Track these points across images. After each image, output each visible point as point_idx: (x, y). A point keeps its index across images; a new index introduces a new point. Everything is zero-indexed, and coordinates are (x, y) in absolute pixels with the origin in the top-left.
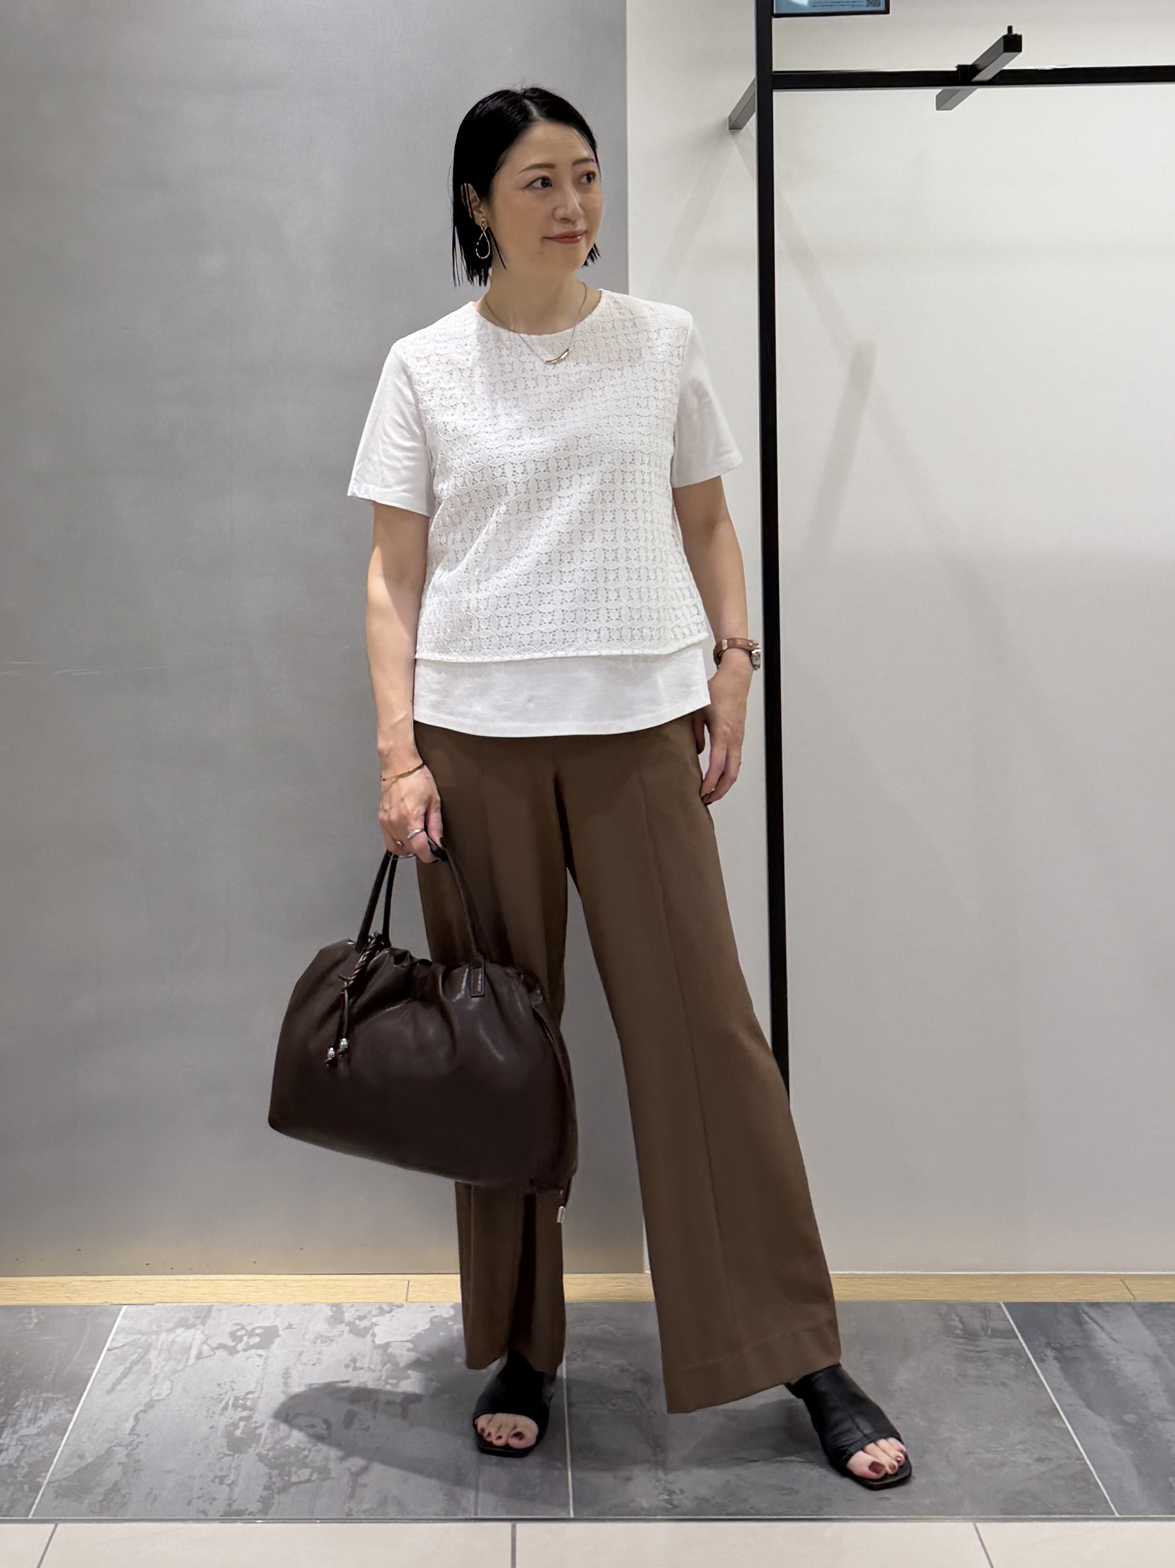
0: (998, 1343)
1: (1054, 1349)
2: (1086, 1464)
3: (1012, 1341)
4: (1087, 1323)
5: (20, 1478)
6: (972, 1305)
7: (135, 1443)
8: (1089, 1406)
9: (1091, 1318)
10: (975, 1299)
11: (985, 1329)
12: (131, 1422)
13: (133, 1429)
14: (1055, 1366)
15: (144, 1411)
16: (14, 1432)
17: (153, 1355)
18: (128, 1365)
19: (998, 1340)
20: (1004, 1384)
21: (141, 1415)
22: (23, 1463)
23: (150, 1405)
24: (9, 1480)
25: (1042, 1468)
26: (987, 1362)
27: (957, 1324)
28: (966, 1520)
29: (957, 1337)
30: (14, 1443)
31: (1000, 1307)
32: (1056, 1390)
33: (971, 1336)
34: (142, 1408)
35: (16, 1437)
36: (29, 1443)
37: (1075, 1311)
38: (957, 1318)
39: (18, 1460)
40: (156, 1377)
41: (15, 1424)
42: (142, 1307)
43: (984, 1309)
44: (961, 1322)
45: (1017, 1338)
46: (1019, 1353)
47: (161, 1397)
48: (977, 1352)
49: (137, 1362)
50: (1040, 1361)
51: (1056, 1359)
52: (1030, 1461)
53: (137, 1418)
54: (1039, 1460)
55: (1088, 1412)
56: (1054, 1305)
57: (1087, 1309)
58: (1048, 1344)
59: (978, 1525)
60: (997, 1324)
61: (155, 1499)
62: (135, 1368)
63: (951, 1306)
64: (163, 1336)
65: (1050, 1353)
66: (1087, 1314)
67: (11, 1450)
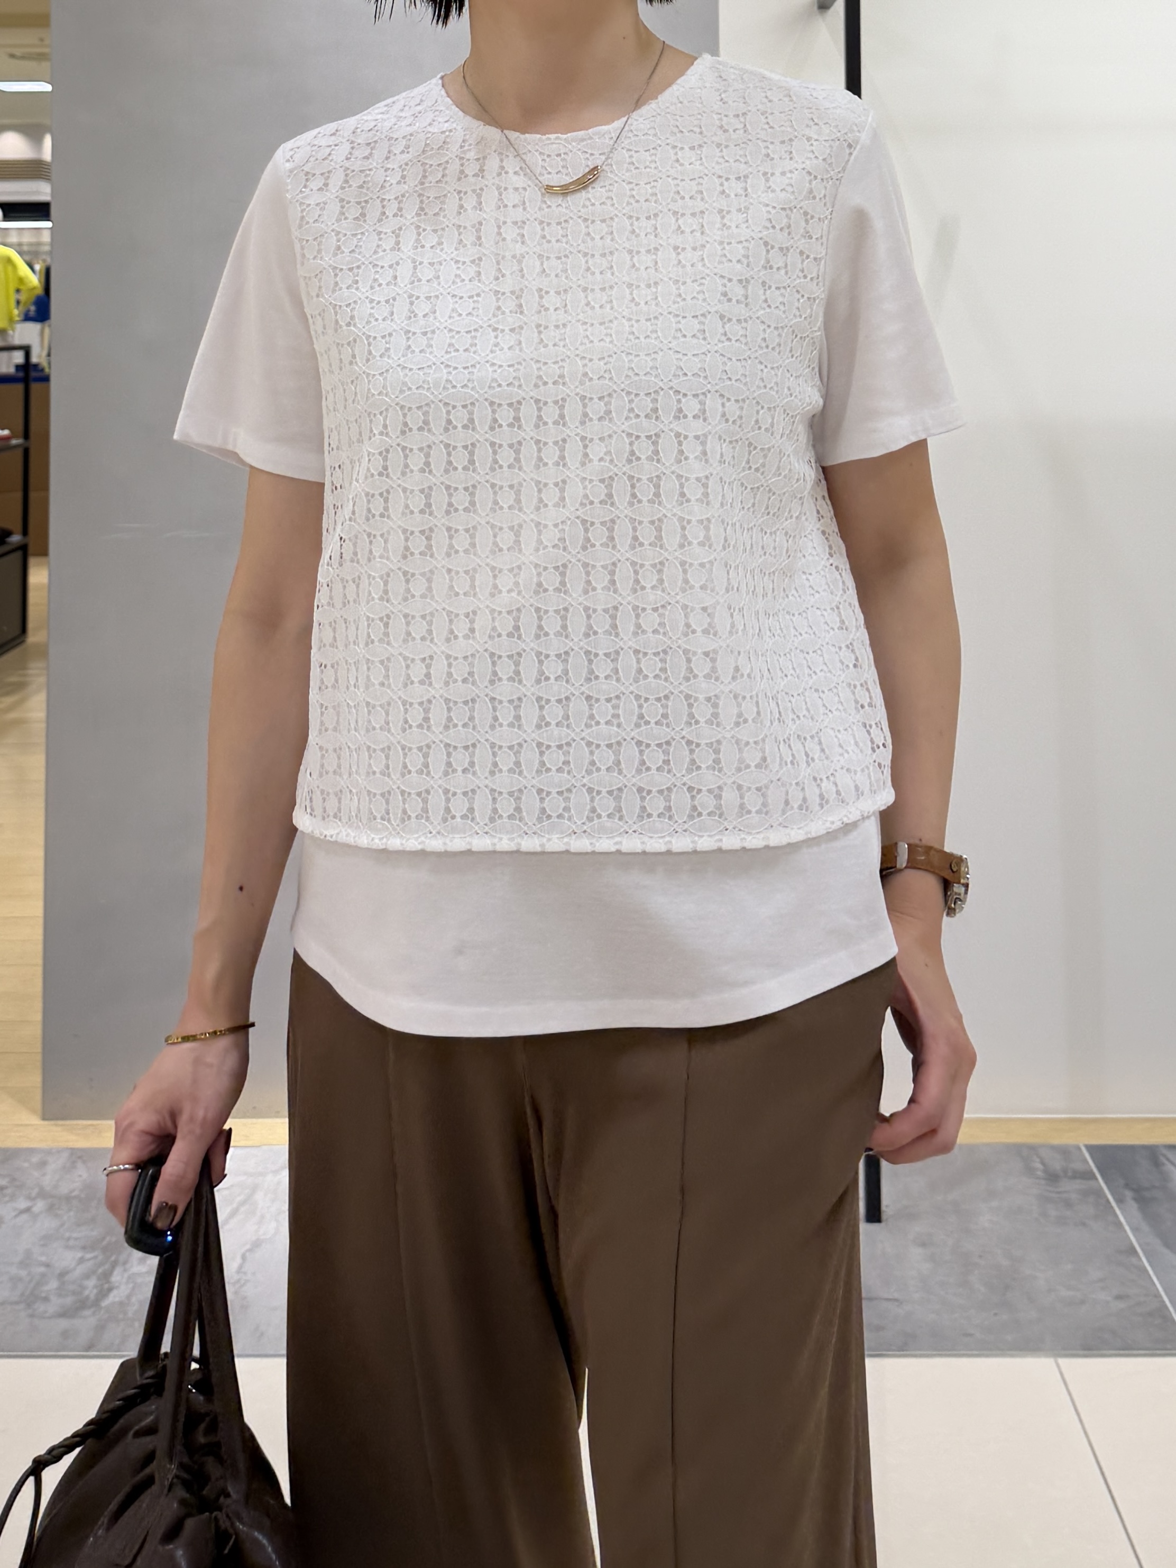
0: (1078, 1185)
1: (1133, 1190)
2: (1164, 1302)
3: (1092, 1183)
4: (1163, 1164)
5: (130, 1314)
6: (1053, 1148)
7: (242, 1282)
8: (1167, 1245)
9: (1168, 1159)
10: (1056, 1141)
11: (1065, 1171)
12: (239, 1260)
13: (240, 1267)
14: (1133, 1206)
15: (250, 1250)
16: (125, 1270)
17: (259, 1196)
18: (235, 1205)
19: (1078, 1181)
20: (1084, 1224)
21: (248, 1254)
22: (134, 1299)
23: (257, 1244)
24: (121, 1316)
25: (1121, 1305)
26: (1068, 1204)
27: (1039, 1166)
28: (1047, 1356)
29: (1038, 1178)
30: (124, 1280)
31: (1079, 1148)
32: (1135, 1230)
33: (1053, 1178)
34: (248, 1247)
35: (126, 1275)
36: (139, 1280)
37: (1153, 1154)
38: (1038, 1160)
39: (129, 1297)
40: (263, 1217)
41: (125, 1263)
42: (248, 1150)
43: (1065, 1152)
44: (1043, 1163)
45: (1096, 1179)
46: (1099, 1193)
47: (268, 1237)
48: (1058, 1193)
49: (243, 1203)
50: (1120, 1201)
51: (1135, 1199)
52: (1109, 1298)
53: (244, 1257)
54: (1119, 1297)
55: (1165, 1251)
56: (1132, 1148)
57: (1165, 1151)
58: (1127, 1186)
59: (1061, 1361)
60: (1078, 1166)
61: (262, 1334)
62: (243, 1209)
63: (1033, 1148)
64: (269, 1177)
65: (1129, 1194)
66: (1164, 1156)
67: (123, 1287)
